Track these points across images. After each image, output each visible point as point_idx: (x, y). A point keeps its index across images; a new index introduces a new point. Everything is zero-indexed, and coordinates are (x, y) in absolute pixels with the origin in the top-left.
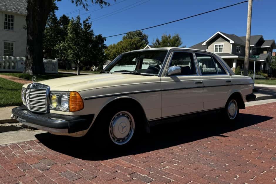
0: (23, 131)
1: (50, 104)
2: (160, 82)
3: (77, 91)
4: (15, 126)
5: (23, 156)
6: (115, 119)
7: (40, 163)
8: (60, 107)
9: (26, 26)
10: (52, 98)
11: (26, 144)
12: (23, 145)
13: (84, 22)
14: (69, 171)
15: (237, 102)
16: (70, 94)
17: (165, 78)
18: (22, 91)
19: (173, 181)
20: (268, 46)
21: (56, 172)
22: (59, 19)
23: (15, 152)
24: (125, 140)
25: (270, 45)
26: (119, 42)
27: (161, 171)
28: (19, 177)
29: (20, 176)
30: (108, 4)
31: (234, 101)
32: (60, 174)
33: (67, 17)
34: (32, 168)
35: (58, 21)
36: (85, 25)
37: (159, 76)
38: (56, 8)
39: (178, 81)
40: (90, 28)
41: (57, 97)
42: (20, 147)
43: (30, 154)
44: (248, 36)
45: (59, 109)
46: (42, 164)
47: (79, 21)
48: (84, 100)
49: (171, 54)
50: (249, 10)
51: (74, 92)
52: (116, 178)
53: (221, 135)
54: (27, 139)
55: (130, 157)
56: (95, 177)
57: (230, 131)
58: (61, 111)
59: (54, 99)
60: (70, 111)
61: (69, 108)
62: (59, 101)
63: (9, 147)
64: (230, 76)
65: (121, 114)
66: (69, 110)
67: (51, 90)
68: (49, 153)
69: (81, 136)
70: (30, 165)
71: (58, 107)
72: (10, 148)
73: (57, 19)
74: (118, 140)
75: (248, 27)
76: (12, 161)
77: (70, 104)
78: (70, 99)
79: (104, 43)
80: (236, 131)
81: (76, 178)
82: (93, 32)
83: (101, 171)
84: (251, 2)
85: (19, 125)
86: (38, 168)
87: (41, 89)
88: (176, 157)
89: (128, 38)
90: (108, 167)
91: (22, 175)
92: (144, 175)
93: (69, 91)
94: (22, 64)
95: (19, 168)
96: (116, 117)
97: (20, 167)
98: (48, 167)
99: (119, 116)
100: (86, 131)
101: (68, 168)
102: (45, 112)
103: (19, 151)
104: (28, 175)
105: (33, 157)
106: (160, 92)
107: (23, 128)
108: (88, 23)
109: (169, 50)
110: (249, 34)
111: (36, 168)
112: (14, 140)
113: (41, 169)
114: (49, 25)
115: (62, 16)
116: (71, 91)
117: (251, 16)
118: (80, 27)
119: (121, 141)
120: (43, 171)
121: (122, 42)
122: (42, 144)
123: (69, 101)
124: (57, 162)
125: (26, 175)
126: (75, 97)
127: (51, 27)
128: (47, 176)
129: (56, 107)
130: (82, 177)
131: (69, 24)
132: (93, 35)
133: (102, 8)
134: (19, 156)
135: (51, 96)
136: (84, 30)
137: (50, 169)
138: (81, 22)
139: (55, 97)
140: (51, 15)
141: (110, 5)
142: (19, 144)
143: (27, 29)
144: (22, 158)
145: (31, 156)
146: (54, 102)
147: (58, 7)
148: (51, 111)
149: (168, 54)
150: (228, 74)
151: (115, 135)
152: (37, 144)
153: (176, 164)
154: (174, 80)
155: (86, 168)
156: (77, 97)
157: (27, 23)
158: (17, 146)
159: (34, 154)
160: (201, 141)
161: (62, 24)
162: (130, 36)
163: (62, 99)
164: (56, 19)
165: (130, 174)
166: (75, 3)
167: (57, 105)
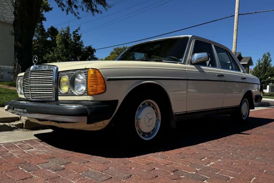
0: (19, 132)
1: (58, 88)
2: (186, 70)
3: (98, 69)
4: (8, 125)
5: (23, 156)
6: (140, 109)
7: (48, 162)
8: (73, 90)
9: (13, 31)
10: (61, 80)
11: (25, 143)
12: (22, 144)
13: (74, 32)
14: (91, 171)
15: (248, 101)
16: (88, 72)
17: (189, 66)
18: (18, 81)
19: (232, 177)
20: (246, 62)
21: (74, 172)
22: (47, 31)
23: (12, 152)
24: (151, 135)
25: (248, 61)
26: (106, 57)
27: (206, 167)
28: (23, 179)
29: (25, 179)
30: (99, 12)
31: (246, 100)
32: (80, 174)
33: (55, 29)
34: (39, 168)
35: (47, 32)
36: (74, 36)
37: (183, 64)
38: (45, 19)
39: (202, 71)
40: (80, 39)
41: (69, 78)
42: (18, 147)
43: (32, 153)
44: (234, 49)
45: (73, 93)
46: (52, 164)
47: (69, 32)
48: (106, 81)
49: (193, 41)
50: (235, 24)
51: (94, 70)
52: (157, 176)
53: (242, 133)
54: (25, 138)
55: (160, 153)
56: (131, 176)
57: (248, 130)
58: (75, 95)
59: (64, 82)
60: (88, 95)
61: (87, 90)
62: (72, 83)
63: (3, 147)
64: (244, 74)
65: (147, 104)
66: (87, 93)
67: (59, 70)
68: (57, 152)
69: (100, 128)
70: (35, 165)
71: (71, 91)
72: (5, 148)
73: (45, 30)
74: (144, 134)
75: (234, 41)
76: (10, 161)
77: (89, 85)
78: (89, 78)
79: (94, 55)
80: (253, 129)
81: (106, 178)
82: (83, 43)
83: (133, 168)
84: (237, 16)
85: (12, 125)
86: (49, 168)
87: (45, 70)
88: (214, 153)
89: (115, 53)
90: (140, 164)
91: (27, 177)
92: (191, 173)
93: (86, 68)
94: (9, 74)
95: (20, 168)
96: (142, 106)
97: (22, 168)
98: (62, 167)
99: (144, 105)
100: (107, 122)
101: (88, 166)
102: (52, 99)
103: (17, 150)
104: (36, 177)
105: (37, 156)
106: (186, 81)
107: (18, 128)
108: (78, 34)
109: (190, 38)
110: (235, 47)
111: (44, 168)
112: (9, 140)
113: (52, 169)
114: (36, 36)
115: (50, 27)
116: (90, 68)
117: (237, 30)
118: (70, 37)
119: (147, 135)
120: (56, 171)
121: (109, 57)
122: (45, 143)
123: (87, 81)
124: (71, 160)
125: (33, 177)
126: (95, 76)
127: (38, 38)
128: (64, 176)
129: (68, 91)
130: (112, 177)
131: (58, 35)
132: (83, 46)
133: (94, 16)
134: (18, 156)
135: (61, 78)
136: (74, 41)
137: (64, 169)
138: (71, 32)
139: (65, 79)
140: (38, 27)
141: (102, 13)
142: (15, 143)
143: (14, 34)
144: (23, 157)
145: (35, 155)
146: (65, 86)
147: (46, 18)
148: (60, 98)
149: (190, 41)
150: (242, 71)
151: (141, 127)
152: (39, 143)
153: (220, 160)
154: (198, 70)
155: (113, 166)
156: (98, 76)
157: (14, 29)
158: (13, 146)
159: (38, 153)
160: (226, 139)
161: (50, 35)
162: (118, 51)
163: (76, 79)
164: (43, 30)
165: (174, 172)
166: (65, 11)
167: (69, 89)
